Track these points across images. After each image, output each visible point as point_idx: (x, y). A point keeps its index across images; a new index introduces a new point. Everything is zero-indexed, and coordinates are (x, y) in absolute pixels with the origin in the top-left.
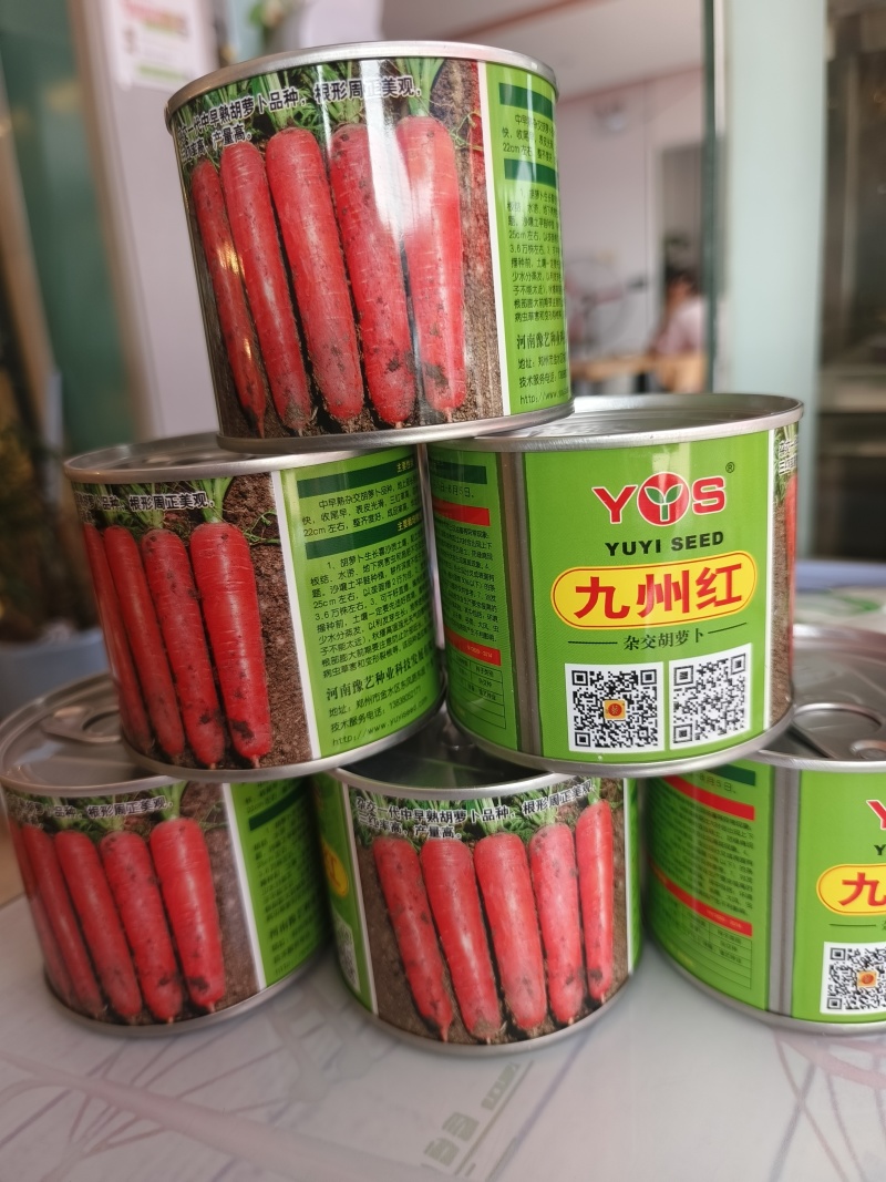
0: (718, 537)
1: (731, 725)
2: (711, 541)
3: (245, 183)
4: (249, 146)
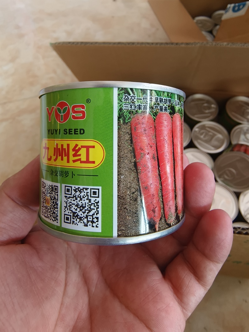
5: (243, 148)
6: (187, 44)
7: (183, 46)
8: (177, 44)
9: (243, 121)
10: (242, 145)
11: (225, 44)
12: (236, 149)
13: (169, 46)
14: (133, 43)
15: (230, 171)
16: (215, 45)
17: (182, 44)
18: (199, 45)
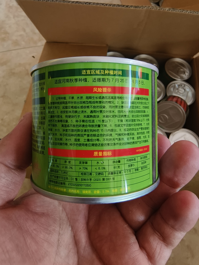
5: (175, 99)
6: (136, 7)
7: (132, 8)
8: (127, 6)
9: (177, 78)
10: (175, 97)
11: (167, 9)
12: (170, 99)
13: (120, 7)
14: (90, 3)
15: (164, 116)
16: (159, 9)
17: (131, 6)
18: (145, 8)
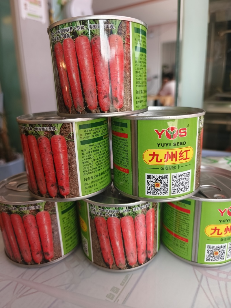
0: (185, 143)
1: (186, 190)
2: (183, 144)
3: (69, 49)
4: (71, 39)
